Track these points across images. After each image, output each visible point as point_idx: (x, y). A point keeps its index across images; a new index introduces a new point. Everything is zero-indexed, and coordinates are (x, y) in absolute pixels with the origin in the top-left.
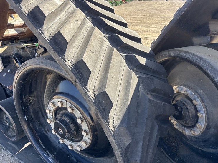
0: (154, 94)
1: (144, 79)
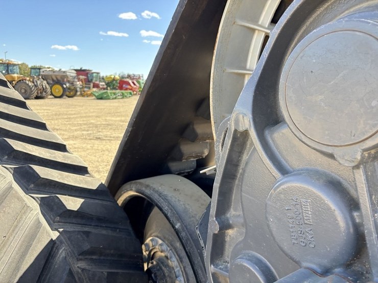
0: (94, 257)
1: (72, 234)
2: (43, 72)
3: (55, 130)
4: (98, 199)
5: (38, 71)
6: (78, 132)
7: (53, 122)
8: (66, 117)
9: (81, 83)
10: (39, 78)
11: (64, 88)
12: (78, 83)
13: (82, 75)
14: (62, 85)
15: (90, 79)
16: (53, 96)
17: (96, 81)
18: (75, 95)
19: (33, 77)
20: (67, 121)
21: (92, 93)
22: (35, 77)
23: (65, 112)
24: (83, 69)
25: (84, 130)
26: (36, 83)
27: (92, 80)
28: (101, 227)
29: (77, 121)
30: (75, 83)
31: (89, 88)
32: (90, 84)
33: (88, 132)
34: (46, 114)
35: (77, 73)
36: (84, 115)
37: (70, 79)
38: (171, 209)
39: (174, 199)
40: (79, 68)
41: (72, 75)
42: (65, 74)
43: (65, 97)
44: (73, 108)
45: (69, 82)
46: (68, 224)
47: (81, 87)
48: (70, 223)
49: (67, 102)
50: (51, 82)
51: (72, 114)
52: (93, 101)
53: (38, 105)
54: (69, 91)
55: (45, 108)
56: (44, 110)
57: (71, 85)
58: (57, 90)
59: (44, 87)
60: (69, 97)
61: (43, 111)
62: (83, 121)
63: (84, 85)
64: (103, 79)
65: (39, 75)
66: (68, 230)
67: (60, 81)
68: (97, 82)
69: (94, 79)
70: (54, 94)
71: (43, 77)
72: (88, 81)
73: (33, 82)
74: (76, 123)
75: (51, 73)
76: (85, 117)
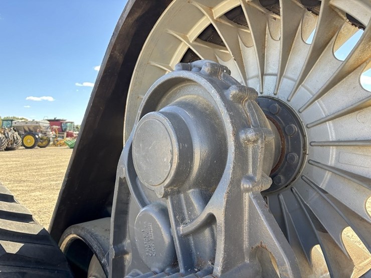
1: (9, 275)
2: (15, 123)
3: (22, 182)
4: (39, 244)
5: (10, 122)
6: (47, 183)
7: (20, 174)
8: (35, 168)
9: (54, 132)
10: (11, 130)
11: (36, 139)
12: (51, 133)
13: (56, 125)
14: (34, 135)
15: (64, 128)
16: (25, 146)
17: (70, 130)
18: (47, 145)
19: (5, 128)
20: (36, 172)
21: (65, 143)
22: (7, 128)
23: (35, 163)
24: (57, 119)
25: (52, 181)
26: (6, 135)
27: (65, 129)
28: (39, 268)
29: (47, 172)
30: (48, 133)
31: (63, 137)
32: (63, 134)
33: (56, 182)
34: (14, 165)
35: (50, 124)
36: (55, 165)
37: (43, 129)
38: (99, 247)
39: (103, 238)
40: (53, 119)
41: (45, 125)
42: (38, 125)
43: (37, 147)
44: (44, 158)
45: (41, 132)
46: (6, 267)
47: (53, 136)
48: (8, 266)
49: (38, 153)
50: (23, 133)
51: (42, 165)
52: (66, 150)
53: (7, 157)
54: (41, 141)
55: (14, 159)
56: (13, 161)
57: (43, 135)
58: (29, 141)
59: (15, 138)
60: (41, 147)
61: (11, 163)
62: (54, 171)
63: (58, 135)
64: (77, 128)
65: (11, 127)
66: (5, 271)
67: (32, 131)
68: (72, 131)
69: (68, 128)
70: (25, 144)
71: (15, 129)
72: (62, 131)
73: (4, 134)
74: (45, 173)
75: (23, 124)
76: (55, 167)
